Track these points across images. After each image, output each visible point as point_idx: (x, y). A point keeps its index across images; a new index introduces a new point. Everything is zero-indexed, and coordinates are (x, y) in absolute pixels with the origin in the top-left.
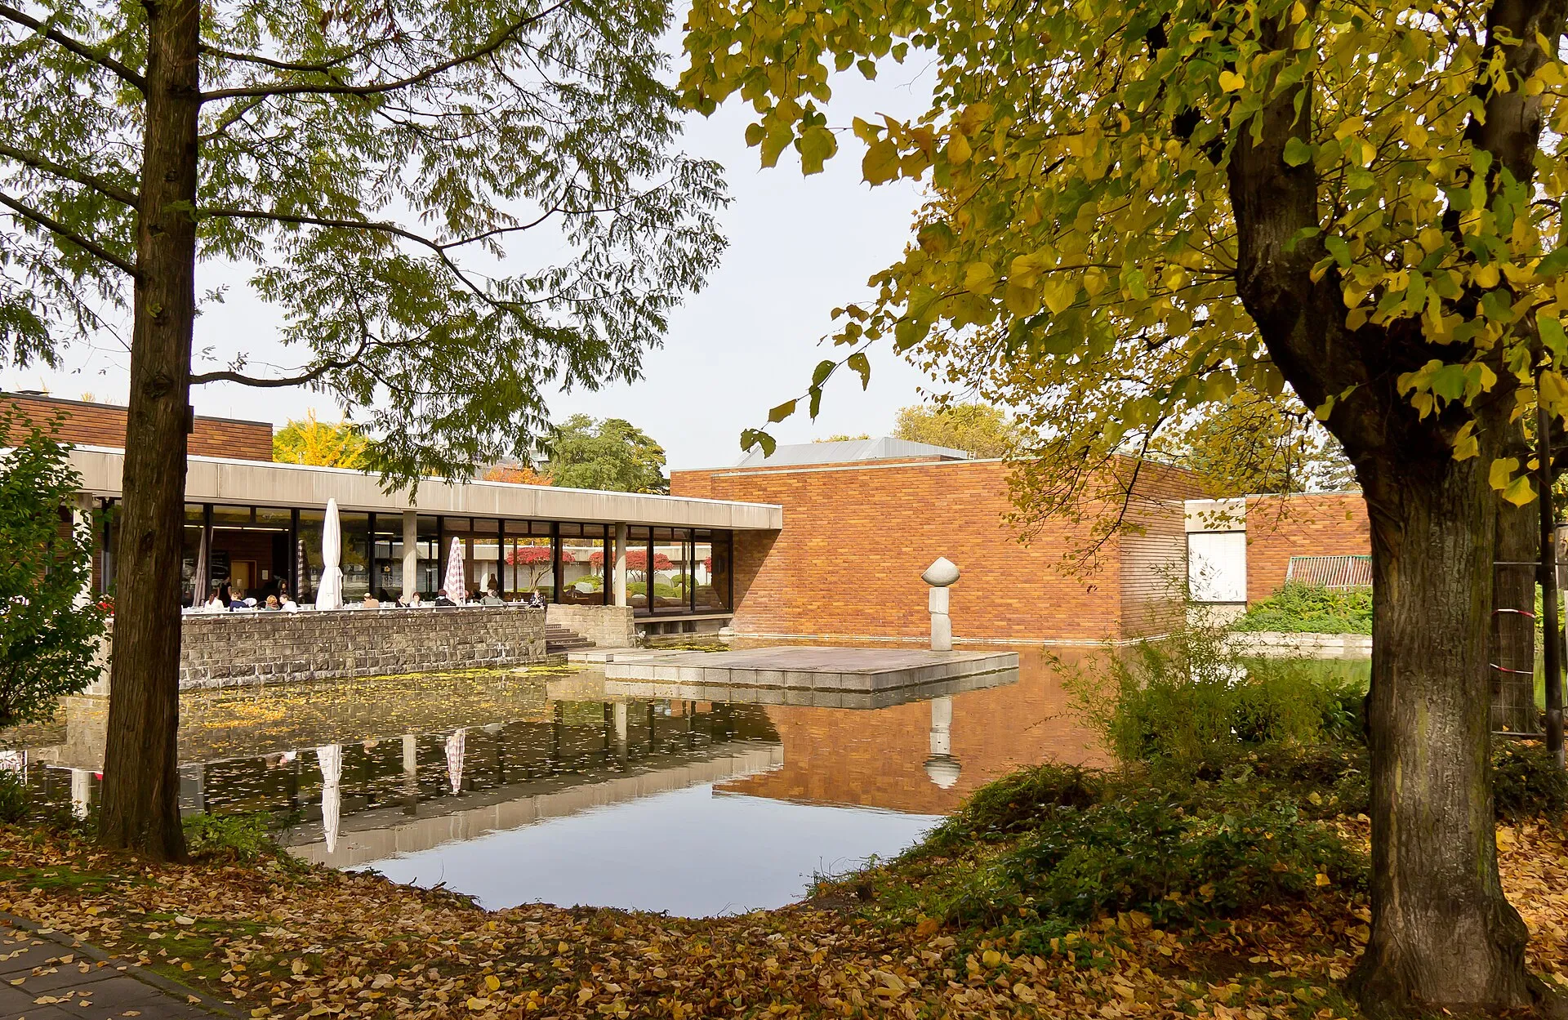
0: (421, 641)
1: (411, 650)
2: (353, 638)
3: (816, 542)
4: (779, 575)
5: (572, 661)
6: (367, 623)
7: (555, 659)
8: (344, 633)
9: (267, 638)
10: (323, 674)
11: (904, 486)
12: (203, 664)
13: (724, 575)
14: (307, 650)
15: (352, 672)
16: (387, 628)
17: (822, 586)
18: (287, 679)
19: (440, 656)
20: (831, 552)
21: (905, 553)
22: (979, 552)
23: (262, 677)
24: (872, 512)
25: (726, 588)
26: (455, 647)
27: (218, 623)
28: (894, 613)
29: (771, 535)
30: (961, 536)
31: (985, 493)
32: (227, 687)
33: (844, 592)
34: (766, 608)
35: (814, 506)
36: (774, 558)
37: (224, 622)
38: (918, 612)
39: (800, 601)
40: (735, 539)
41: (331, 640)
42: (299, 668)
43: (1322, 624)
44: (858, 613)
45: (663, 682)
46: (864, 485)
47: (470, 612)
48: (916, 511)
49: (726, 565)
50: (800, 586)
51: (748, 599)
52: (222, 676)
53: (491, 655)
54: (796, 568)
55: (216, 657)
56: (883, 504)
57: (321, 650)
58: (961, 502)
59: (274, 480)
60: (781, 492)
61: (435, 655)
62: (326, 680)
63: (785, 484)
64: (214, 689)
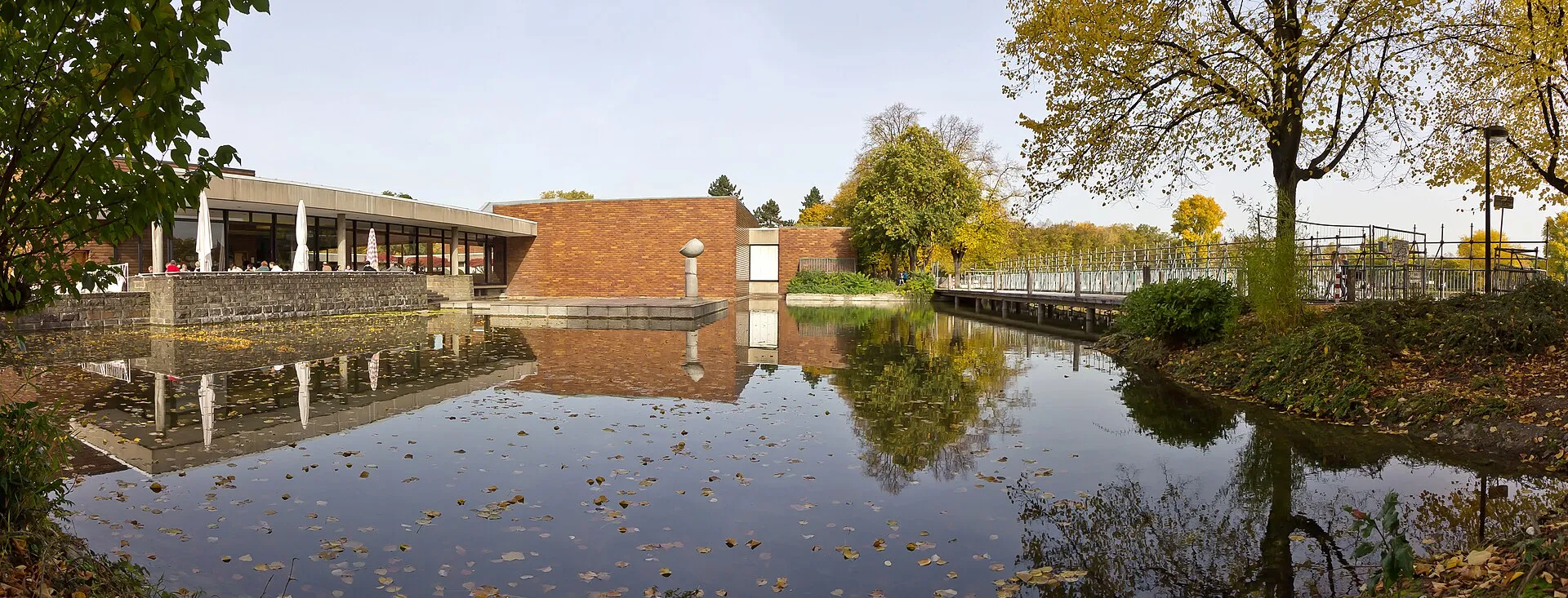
0: (358, 293)
1: (352, 299)
2: (319, 290)
3: (558, 243)
4: (535, 262)
5: (444, 308)
6: (327, 280)
7: (432, 307)
8: (313, 287)
9: (268, 289)
10: (302, 313)
11: (609, 211)
12: (230, 305)
13: (502, 263)
14: (292, 298)
15: (318, 313)
16: (339, 284)
17: (562, 269)
18: (281, 316)
19: (369, 303)
20: (568, 249)
21: (613, 250)
22: (657, 248)
23: (266, 315)
24: (593, 226)
25: (502, 271)
26: (377, 298)
27: (239, 277)
28: (605, 284)
29: (531, 239)
30: (646, 239)
31: (659, 216)
32: (245, 322)
33: (576, 272)
34: (527, 282)
35: (557, 222)
36: (532, 252)
37: (243, 277)
38: (620, 283)
39: (548, 277)
40: (508, 242)
41: (306, 291)
42: (288, 309)
43: (832, 289)
44: (584, 284)
45: (535, 317)
46: (588, 210)
47: (384, 276)
48: (618, 225)
49: (502, 257)
50: (549, 269)
51: (516, 278)
52: (242, 314)
53: (397, 303)
54: (546, 259)
55: (238, 300)
56: (599, 221)
57: (300, 298)
58: (646, 221)
59: (266, 190)
60: (536, 214)
61: (366, 302)
62: (305, 318)
63: (538, 210)
64: (237, 322)
